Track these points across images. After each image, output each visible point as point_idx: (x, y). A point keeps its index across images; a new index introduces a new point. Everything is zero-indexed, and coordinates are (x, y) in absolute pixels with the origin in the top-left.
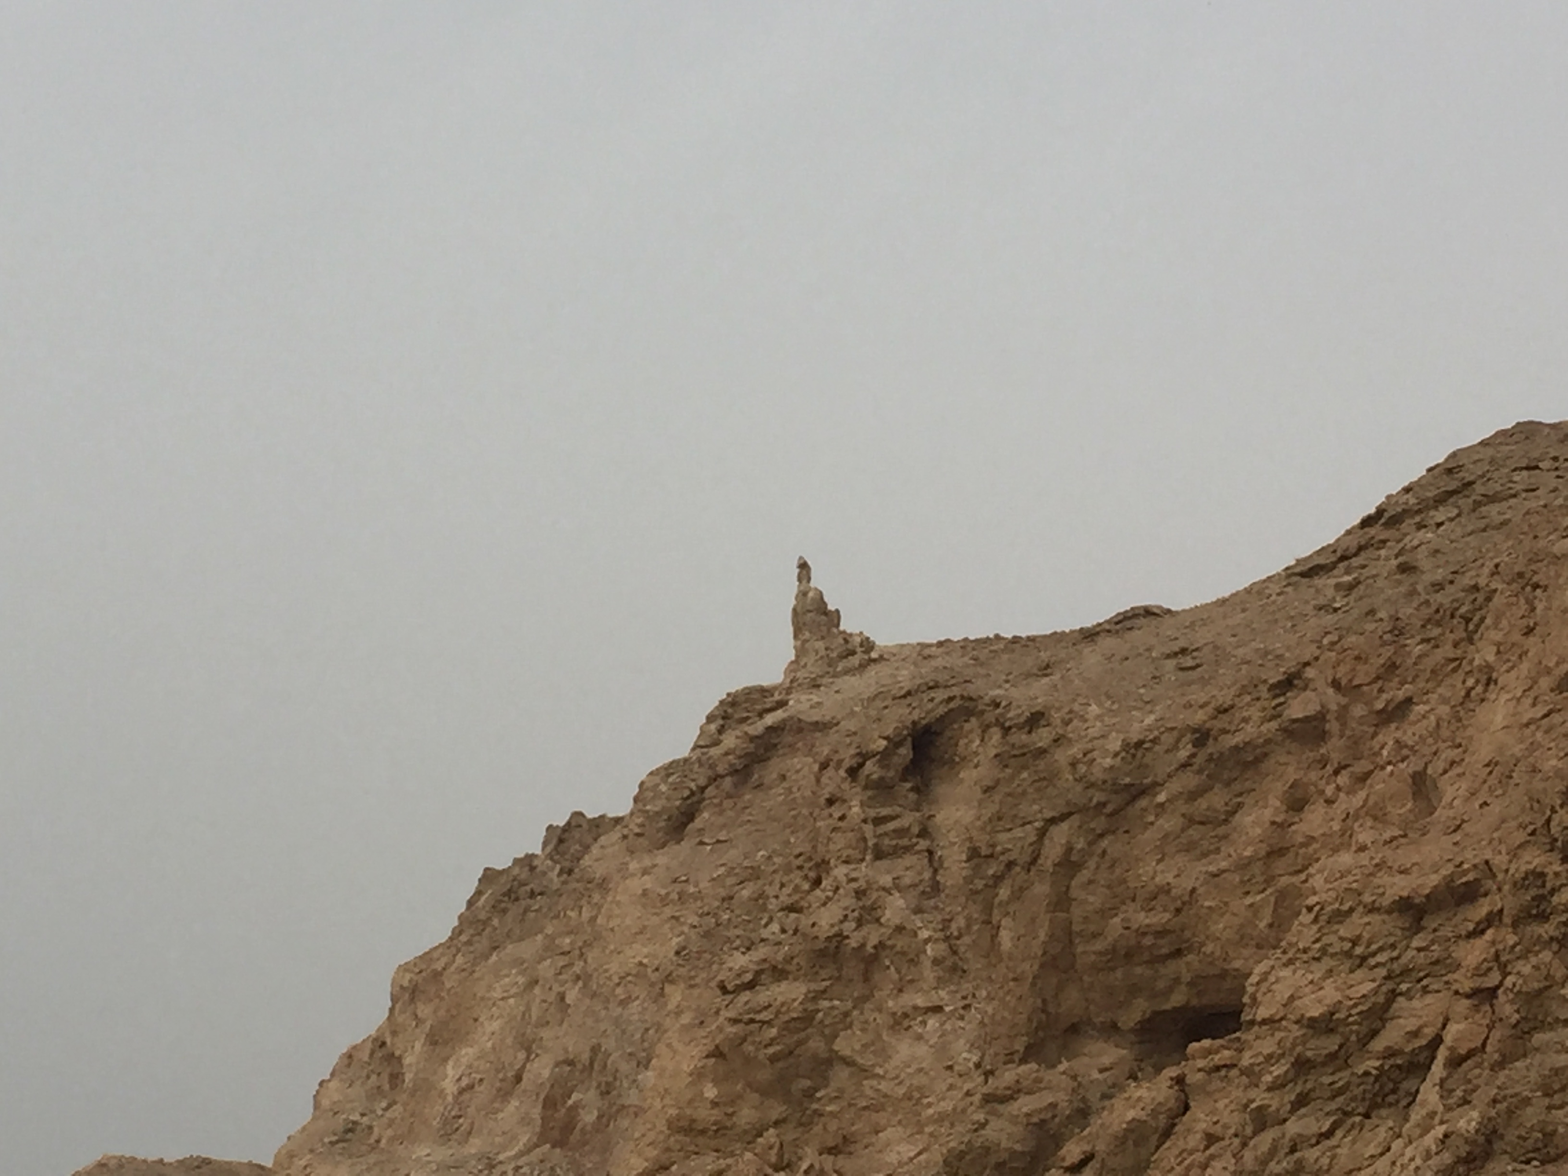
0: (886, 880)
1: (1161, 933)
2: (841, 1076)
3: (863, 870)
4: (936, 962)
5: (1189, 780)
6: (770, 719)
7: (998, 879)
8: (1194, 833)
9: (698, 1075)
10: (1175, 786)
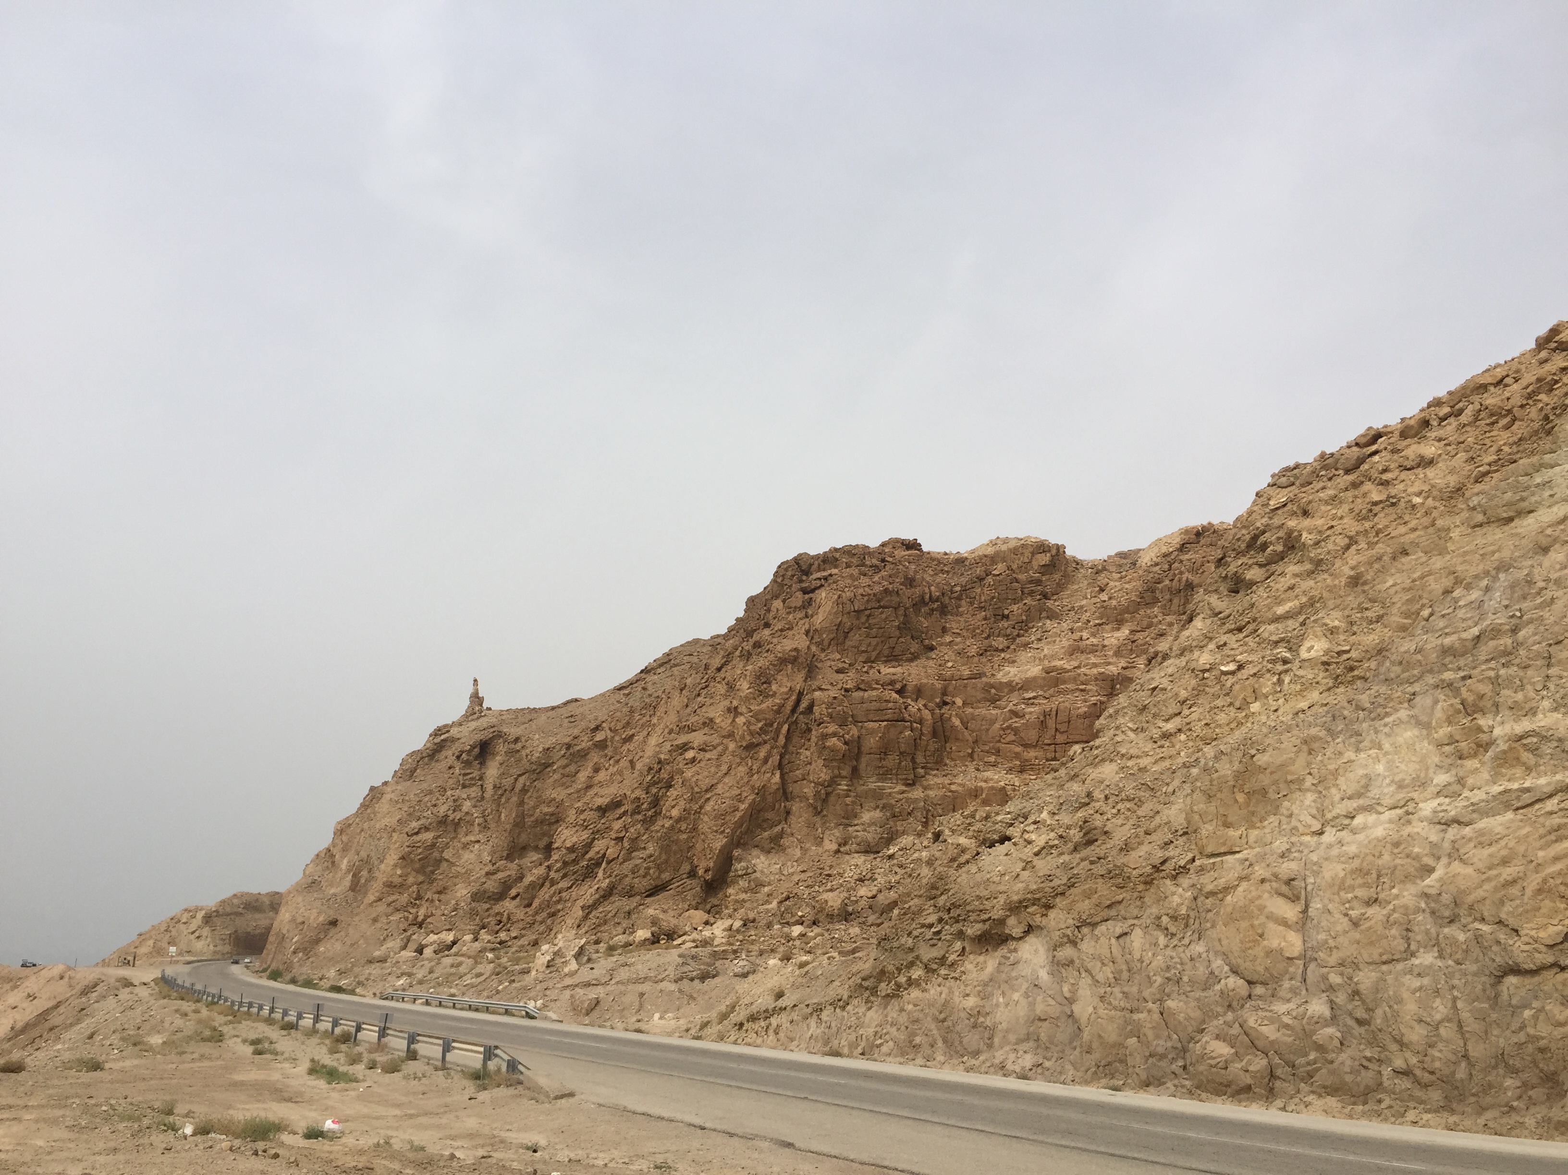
0: (465, 796)
1: (552, 815)
2: (444, 865)
3: (457, 793)
4: (479, 825)
5: (564, 762)
6: (443, 737)
7: (502, 795)
8: (564, 780)
9: (395, 866)
10: (559, 764)
